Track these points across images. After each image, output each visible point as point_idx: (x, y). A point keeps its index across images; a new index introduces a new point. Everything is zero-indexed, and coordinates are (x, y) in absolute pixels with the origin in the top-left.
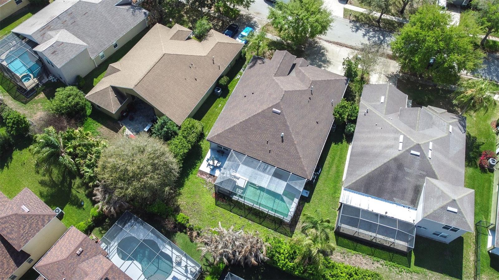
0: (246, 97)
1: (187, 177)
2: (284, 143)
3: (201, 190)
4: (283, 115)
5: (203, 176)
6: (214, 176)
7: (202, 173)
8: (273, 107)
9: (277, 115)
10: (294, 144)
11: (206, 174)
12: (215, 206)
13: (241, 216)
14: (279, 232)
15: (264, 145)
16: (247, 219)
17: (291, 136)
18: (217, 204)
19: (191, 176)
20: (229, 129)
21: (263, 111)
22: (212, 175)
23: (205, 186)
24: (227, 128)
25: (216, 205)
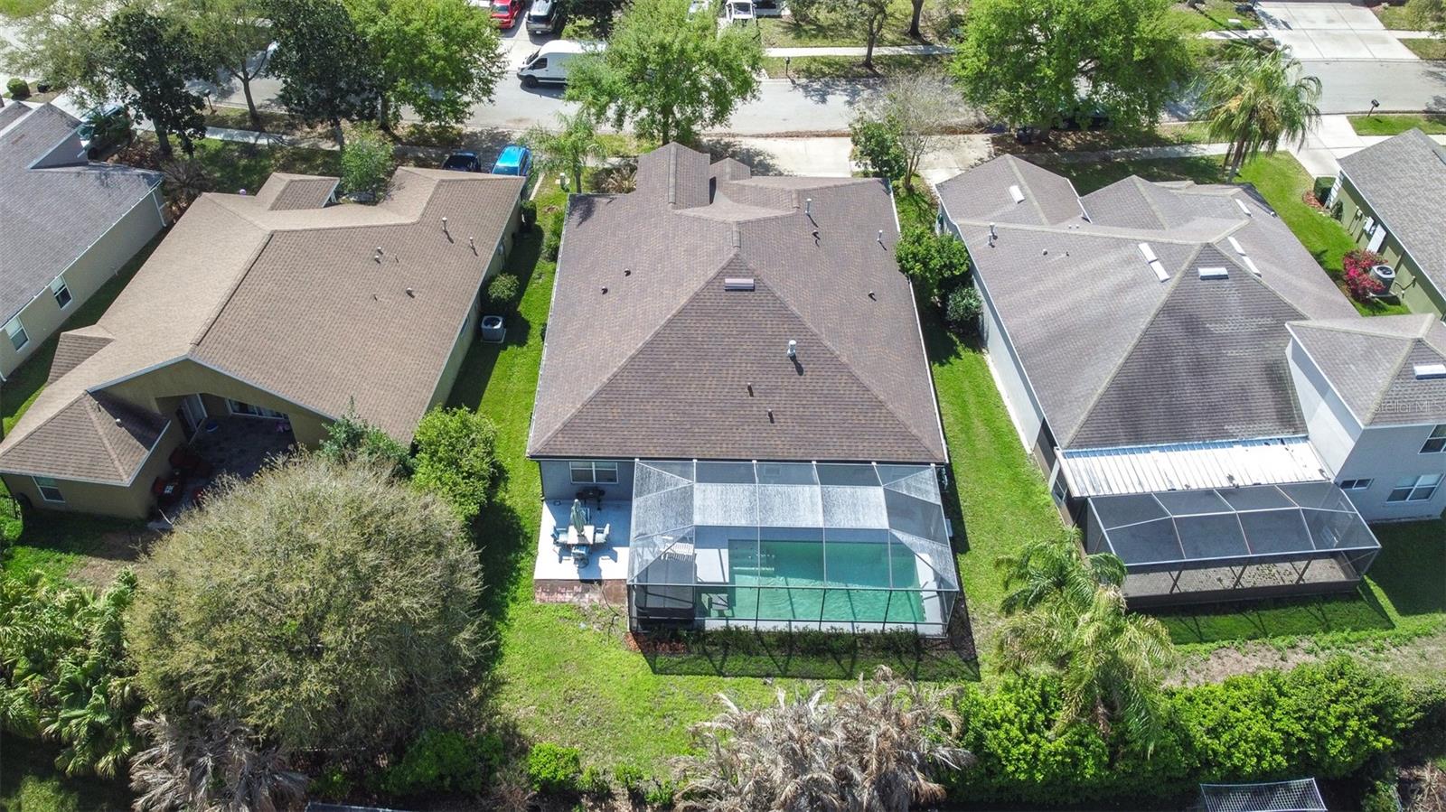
0: (611, 290)
1: (503, 619)
2: (808, 374)
3: (574, 642)
4: (769, 291)
5: (560, 596)
6: (600, 582)
7: (552, 586)
8: (722, 274)
9: (746, 294)
10: (842, 367)
11: (567, 584)
12: (652, 678)
13: (768, 676)
14: (927, 680)
15: (742, 405)
16: (793, 677)
17: (819, 344)
18: (658, 666)
19: (512, 611)
20: (599, 393)
21: (696, 298)
22: (591, 582)
23: (583, 625)
24: (591, 393)
25: (655, 672)
